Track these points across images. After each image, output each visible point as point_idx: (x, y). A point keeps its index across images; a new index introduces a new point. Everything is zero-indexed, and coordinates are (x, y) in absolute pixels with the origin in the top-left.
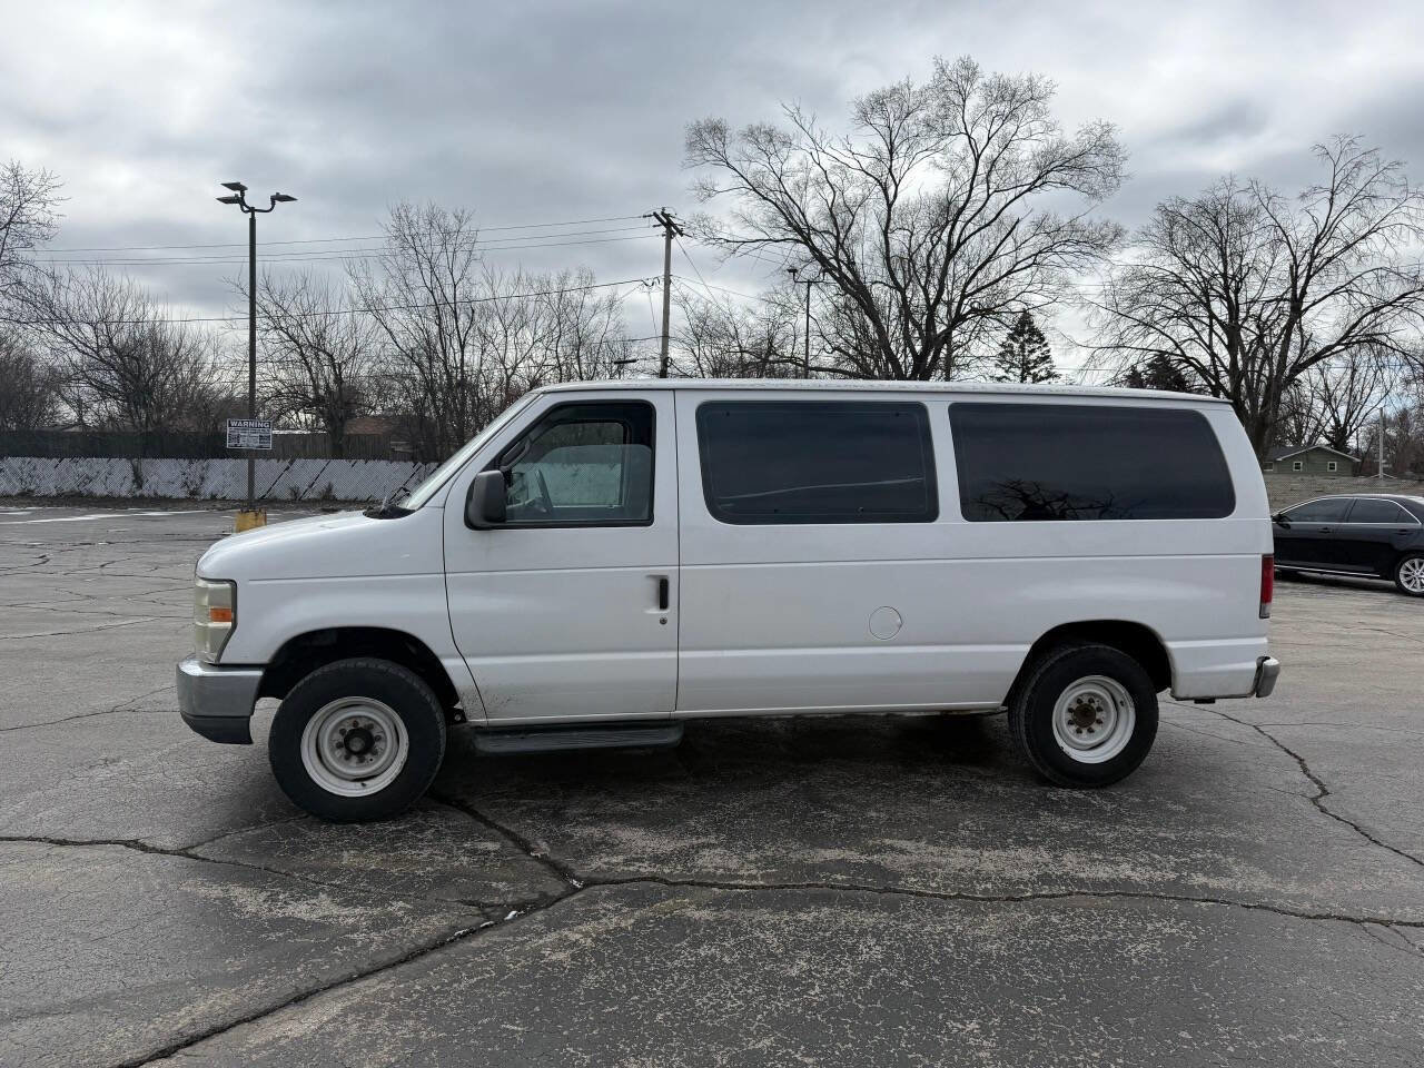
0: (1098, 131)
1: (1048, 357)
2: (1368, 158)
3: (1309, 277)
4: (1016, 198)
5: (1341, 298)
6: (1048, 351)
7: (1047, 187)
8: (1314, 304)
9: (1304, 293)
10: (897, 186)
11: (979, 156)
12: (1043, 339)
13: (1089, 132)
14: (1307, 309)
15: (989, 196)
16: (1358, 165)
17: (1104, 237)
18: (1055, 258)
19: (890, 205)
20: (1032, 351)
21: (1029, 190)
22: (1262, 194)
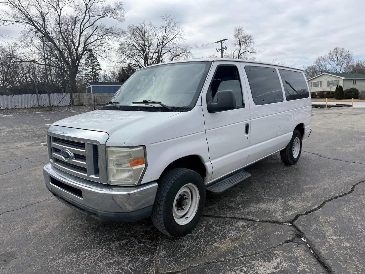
0: (118, 4)
1: (98, 64)
2: (172, 21)
3: (162, 48)
4: (98, 19)
5: (169, 53)
6: (98, 63)
7: (106, 17)
8: (164, 54)
9: (161, 51)
10: (61, 10)
11: (87, 5)
12: (97, 59)
13: (116, 3)
14: (162, 55)
15: (90, 17)
16: (170, 22)
17: (119, 33)
18: (107, 37)
19: (59, 16)
20: (94, 62)
21: (102, 17)
22: (153, 26)
